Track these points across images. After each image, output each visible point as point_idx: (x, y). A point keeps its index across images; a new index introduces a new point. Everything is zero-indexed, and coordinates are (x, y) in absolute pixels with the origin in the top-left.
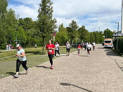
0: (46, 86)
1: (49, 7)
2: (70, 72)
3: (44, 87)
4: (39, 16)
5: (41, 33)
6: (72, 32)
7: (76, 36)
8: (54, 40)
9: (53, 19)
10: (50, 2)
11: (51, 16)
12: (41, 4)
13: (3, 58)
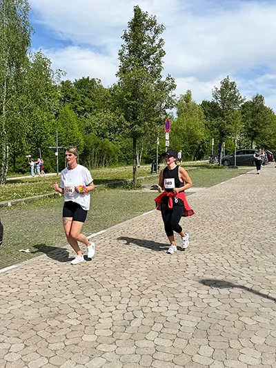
0: (155, 287)
1: (152, 41)
2: (224, 245)
3: (149, 291)
4: (123, 71)
5: (128, 124)
6: (223, 116)
7: (233, 128)
8: (167, 144)
9: (163, 79)
10: (155, 24)
11: (159, 71)
12: (127, 32)
13: (24, 199)
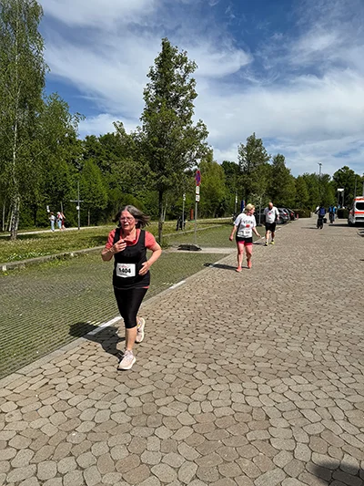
1: (183, 81)
4: (148, 114)
5: (154, 174)
6: (249, 174)
7: (259, 186)
8: (198, 198)
9: (194, 125)
10: (186, 61)
11: (190, 115)
12: (154, 69)
13: (25, 261)
